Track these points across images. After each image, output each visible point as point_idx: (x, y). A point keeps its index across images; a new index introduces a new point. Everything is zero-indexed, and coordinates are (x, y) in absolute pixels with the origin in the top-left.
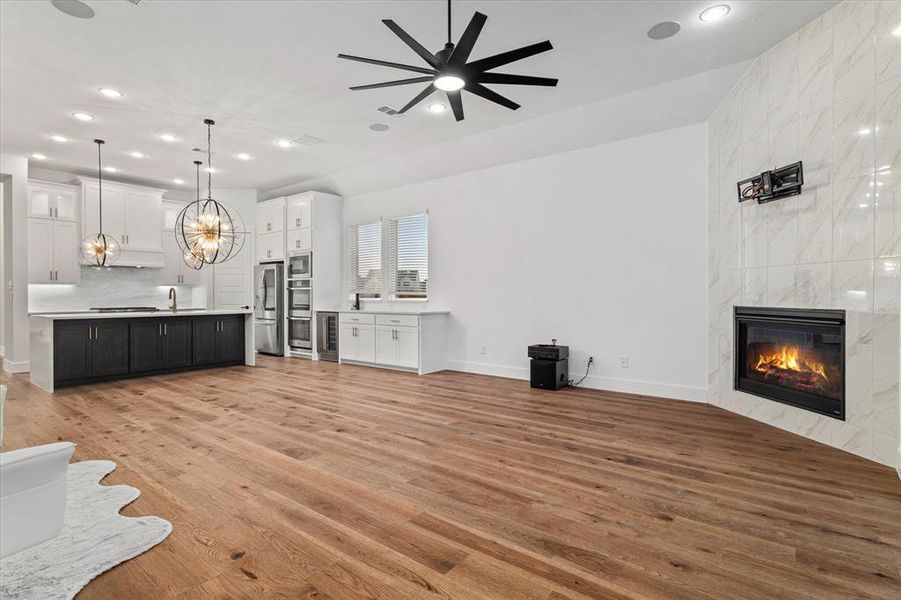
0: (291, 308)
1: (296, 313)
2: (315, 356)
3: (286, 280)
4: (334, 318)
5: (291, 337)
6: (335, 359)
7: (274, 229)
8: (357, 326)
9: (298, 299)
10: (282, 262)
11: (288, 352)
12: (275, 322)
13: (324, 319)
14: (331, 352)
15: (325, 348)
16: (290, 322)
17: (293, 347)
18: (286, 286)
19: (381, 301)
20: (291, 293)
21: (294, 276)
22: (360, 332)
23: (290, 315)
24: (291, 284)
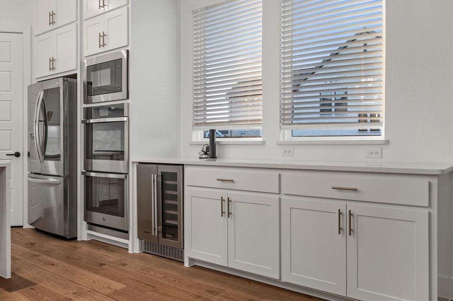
0: (89, 155)
1: (99, 165)
2: (134, 245)
3: (81, 106)
4: (174, 176)
5: (89, 207)
6: (177, 256)
7: (59, 21)
8: (233, 195)
9: (103, 140)
10: (74, 76)
11: (83, 233)
12: (62, 179)
13: (154, 177)
14: (169, 242)
15: (155, 233)
16: (88, 180)
17: (92, 225)
18: (80, 116)
19: (264, 143)
20: (89, 128)
21: (95, 98)
22: (237, 209)
23: (88, 168)
24: (88, 113)
